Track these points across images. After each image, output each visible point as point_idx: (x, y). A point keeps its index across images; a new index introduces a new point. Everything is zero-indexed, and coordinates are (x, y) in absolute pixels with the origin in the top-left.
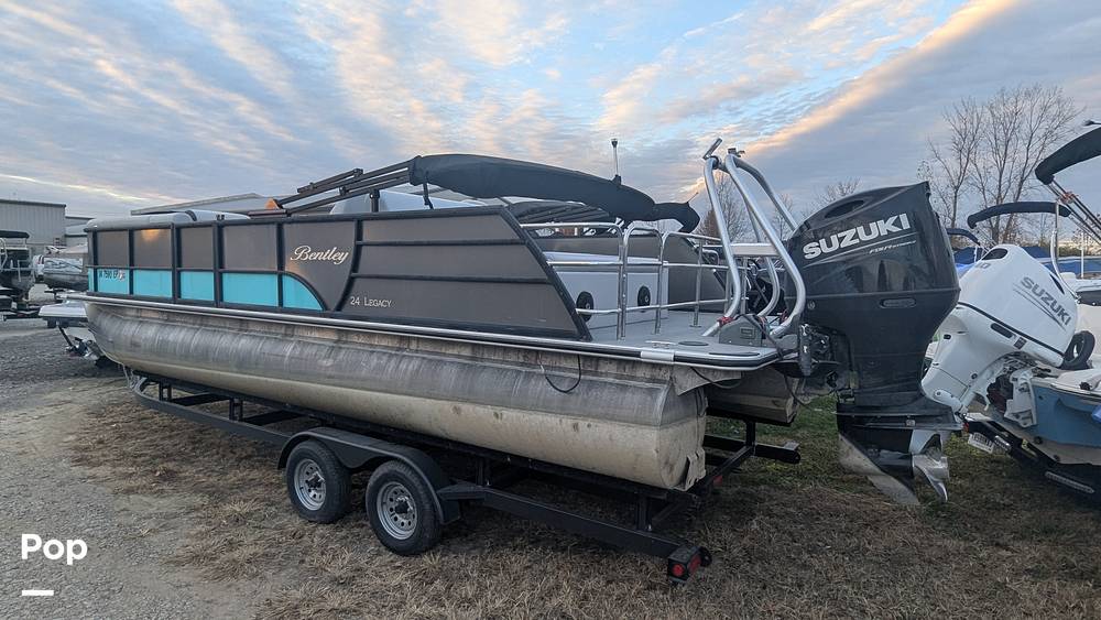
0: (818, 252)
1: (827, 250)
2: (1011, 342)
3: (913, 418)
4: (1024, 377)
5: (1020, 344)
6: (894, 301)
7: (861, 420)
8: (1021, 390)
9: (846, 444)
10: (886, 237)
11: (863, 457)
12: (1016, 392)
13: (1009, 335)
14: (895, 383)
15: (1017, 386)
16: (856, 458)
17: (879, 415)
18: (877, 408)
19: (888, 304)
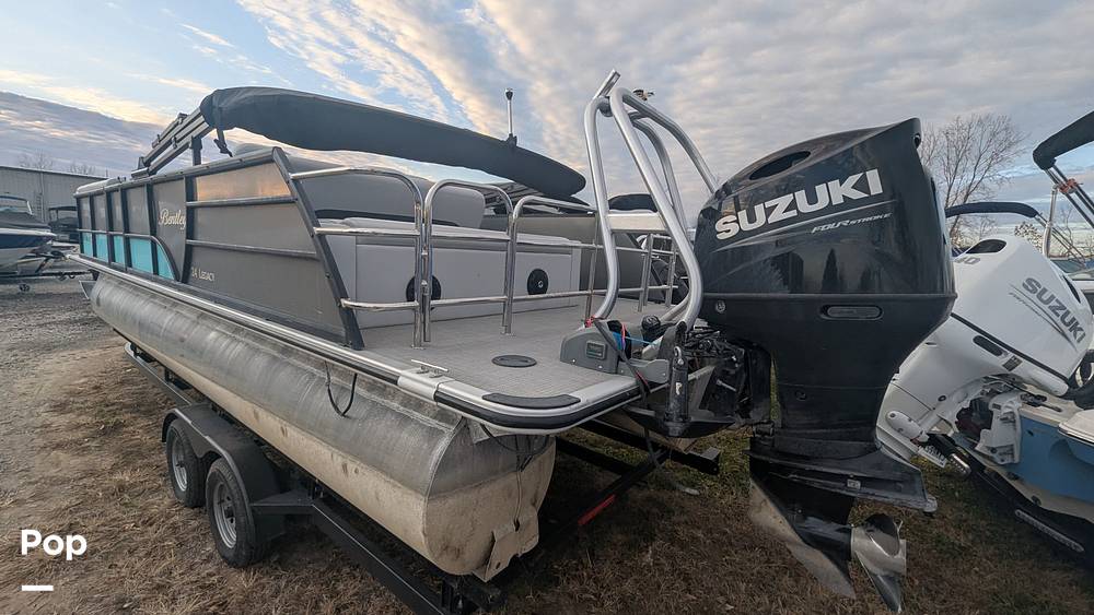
0: (734, 229)
1: (746, 226)
2: (999, 362)
3: (856, 478)
4: (1010, 404)
5: (1011, 365)
6: (846, 309)
7: (780, 468)
8: (1004, 420)
9: (758, 494)
10: (839, 207)
11: (780, 518)
12: (996, 422)
13: (998, 352)
14: (834, 427)
15: (997, 415)
16: (769, 517)
17: (808, 467)
18: (806, 459)
19: (835, 313)
